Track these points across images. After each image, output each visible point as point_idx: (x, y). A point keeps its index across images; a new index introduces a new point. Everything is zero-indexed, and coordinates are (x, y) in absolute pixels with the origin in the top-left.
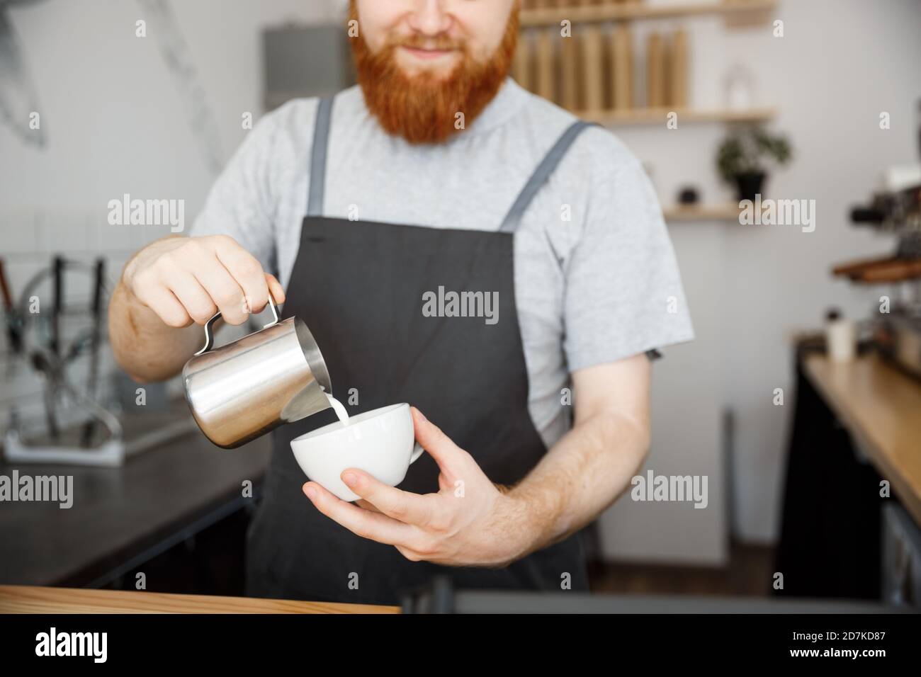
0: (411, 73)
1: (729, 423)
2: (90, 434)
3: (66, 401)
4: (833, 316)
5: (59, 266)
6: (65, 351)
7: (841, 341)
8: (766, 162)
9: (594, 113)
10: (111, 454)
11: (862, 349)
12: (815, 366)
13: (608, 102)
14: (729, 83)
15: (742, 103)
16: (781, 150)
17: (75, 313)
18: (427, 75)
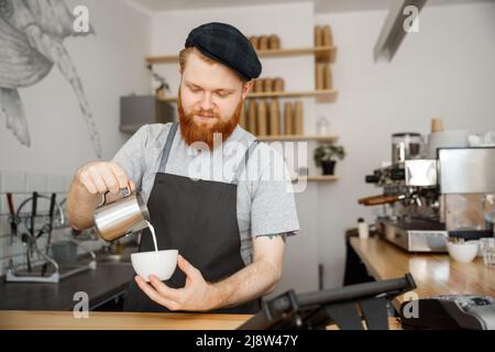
0: (199, 124)
1: (321, 268)
2: (45, 270)
3: (35, 254)
4: (361, 220)
5: (35, 196)
6: (36, 234)
7: (364, 230)
8: (334, 158)
9: (263, 136)
10: (55, 278)
11: (372, 234)
12: (353, 241)
13: (269, 132)
14: (319, 125)
15: (324, 133)
16: (341, 153)
17: (41, 216)
18: (204, 125)
